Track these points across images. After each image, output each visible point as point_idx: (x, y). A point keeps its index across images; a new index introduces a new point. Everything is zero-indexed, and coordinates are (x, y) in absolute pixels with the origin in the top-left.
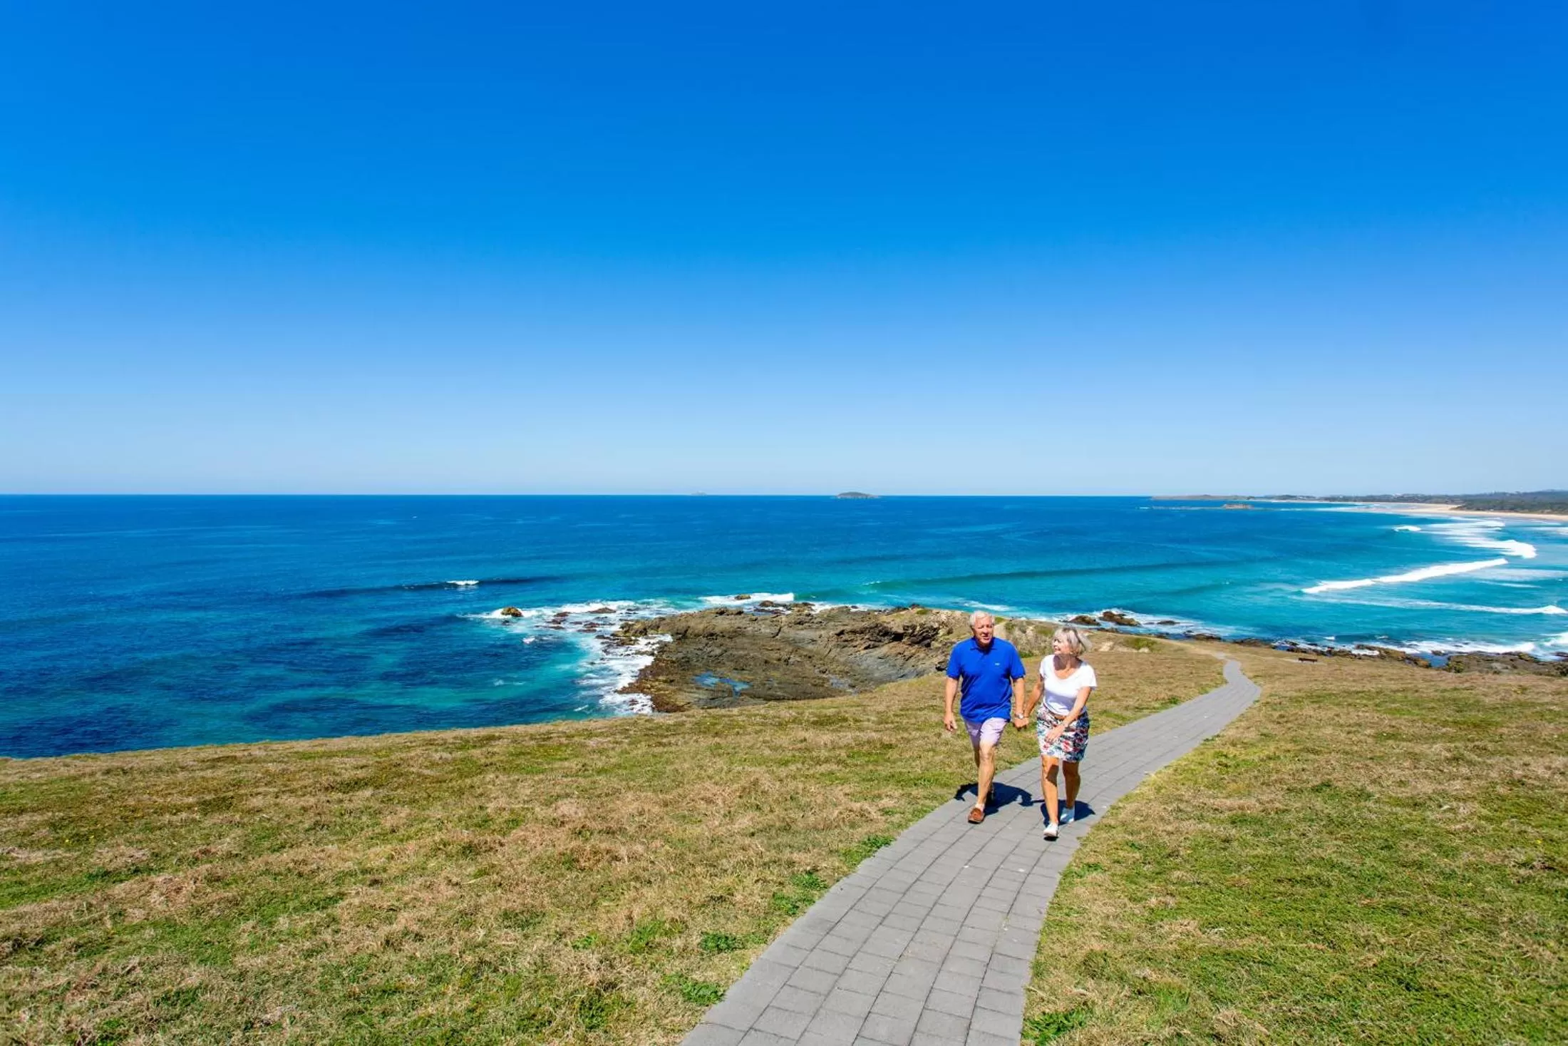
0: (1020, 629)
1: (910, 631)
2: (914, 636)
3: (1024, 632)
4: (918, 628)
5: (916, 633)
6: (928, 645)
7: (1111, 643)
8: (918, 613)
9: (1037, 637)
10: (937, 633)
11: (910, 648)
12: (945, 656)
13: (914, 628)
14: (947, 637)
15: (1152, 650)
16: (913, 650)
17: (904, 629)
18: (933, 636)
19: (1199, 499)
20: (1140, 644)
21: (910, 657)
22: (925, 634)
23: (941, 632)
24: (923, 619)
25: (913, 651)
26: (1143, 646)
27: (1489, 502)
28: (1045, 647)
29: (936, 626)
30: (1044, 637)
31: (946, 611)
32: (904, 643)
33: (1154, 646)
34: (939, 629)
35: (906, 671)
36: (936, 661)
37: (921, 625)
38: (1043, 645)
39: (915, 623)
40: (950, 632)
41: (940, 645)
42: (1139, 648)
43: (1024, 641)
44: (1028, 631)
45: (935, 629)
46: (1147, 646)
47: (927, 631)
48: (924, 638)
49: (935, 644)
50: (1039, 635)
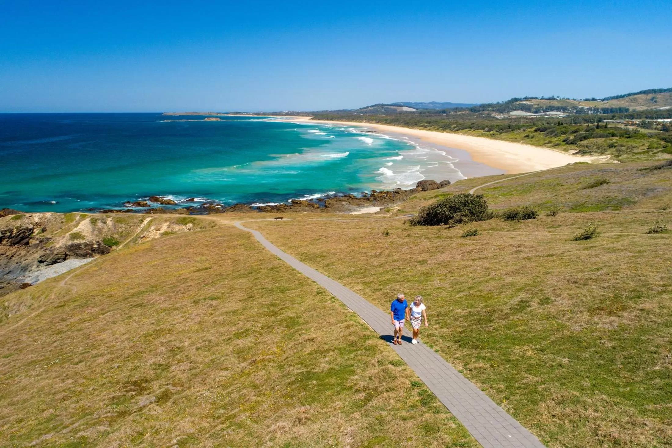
0: (102, 222)
1: (8, 234)
2: (13, 237)
3: (105, 223)
4: (15, 231)
5: (13, 235)
6: (27, 243)
7: (168, 223)
8: (12, 219)
9: (115, 225)
10: (33, 233)
11: (11, 248)
12: (45, 250)
13: (11, 231)
14: (42, 234)
15: (194, 224)
16: (14, 249)
17: (2, 234)
18: (29, 235)
19: (190, 114)
20: (187, 221)
21: (13, 256)
22: (21, 236)
23: (36, 231)
24: (18, 223)
25: (14, 251)
26: (189, 222)
27: (322, 115)
28: (122, 232)
29: (31, 226)
30: (120, 225)
31: (38, 214)
32: (4, 245)
33: (195, 222)
34: (34, 229)
35: (12, 268)
36: (37, 256)
37: (17, 228)
38: (120, 230)
39: (12, 228)
40: (44, 230)
41: (38, 242)
42: (186, 224)
43: (106, 230)
44: (108, 222)
45: (30, 230)
46: (191, 222)
47: (23, 232)
48: (23, 238)
49: (33, 242)
50: (116, 224)
